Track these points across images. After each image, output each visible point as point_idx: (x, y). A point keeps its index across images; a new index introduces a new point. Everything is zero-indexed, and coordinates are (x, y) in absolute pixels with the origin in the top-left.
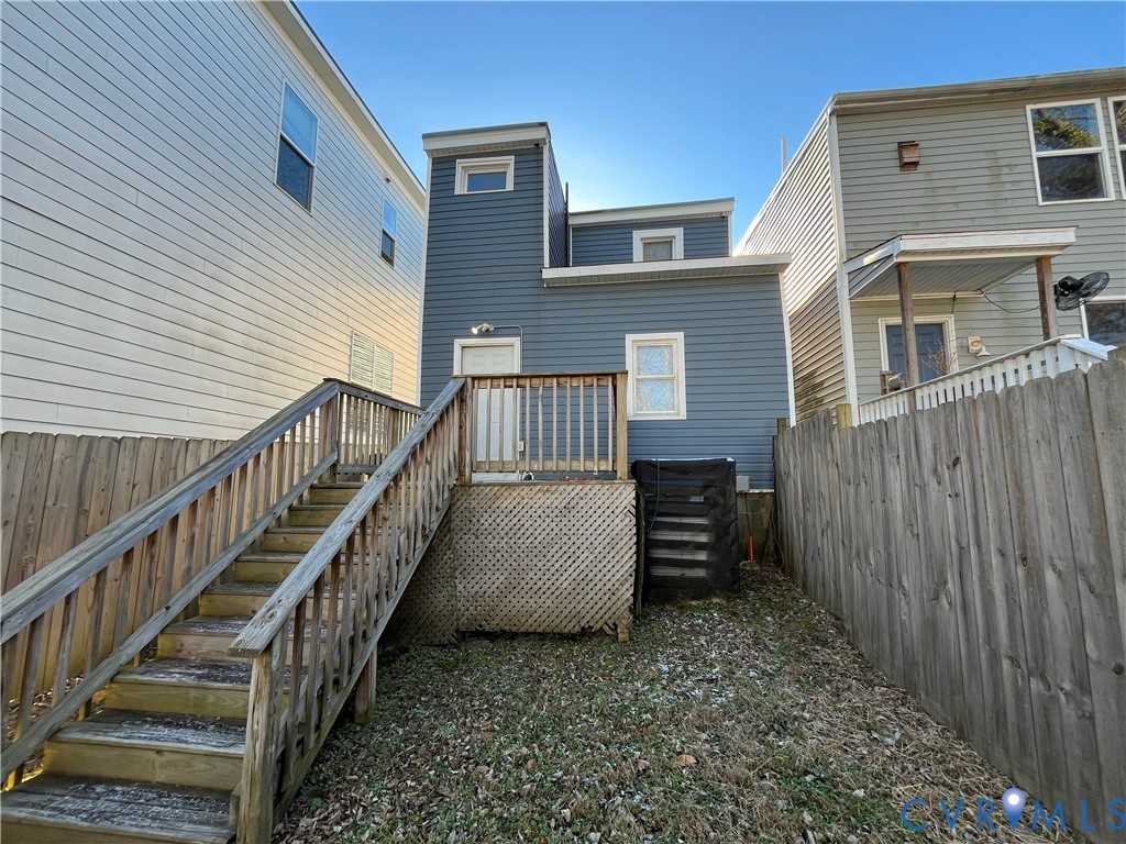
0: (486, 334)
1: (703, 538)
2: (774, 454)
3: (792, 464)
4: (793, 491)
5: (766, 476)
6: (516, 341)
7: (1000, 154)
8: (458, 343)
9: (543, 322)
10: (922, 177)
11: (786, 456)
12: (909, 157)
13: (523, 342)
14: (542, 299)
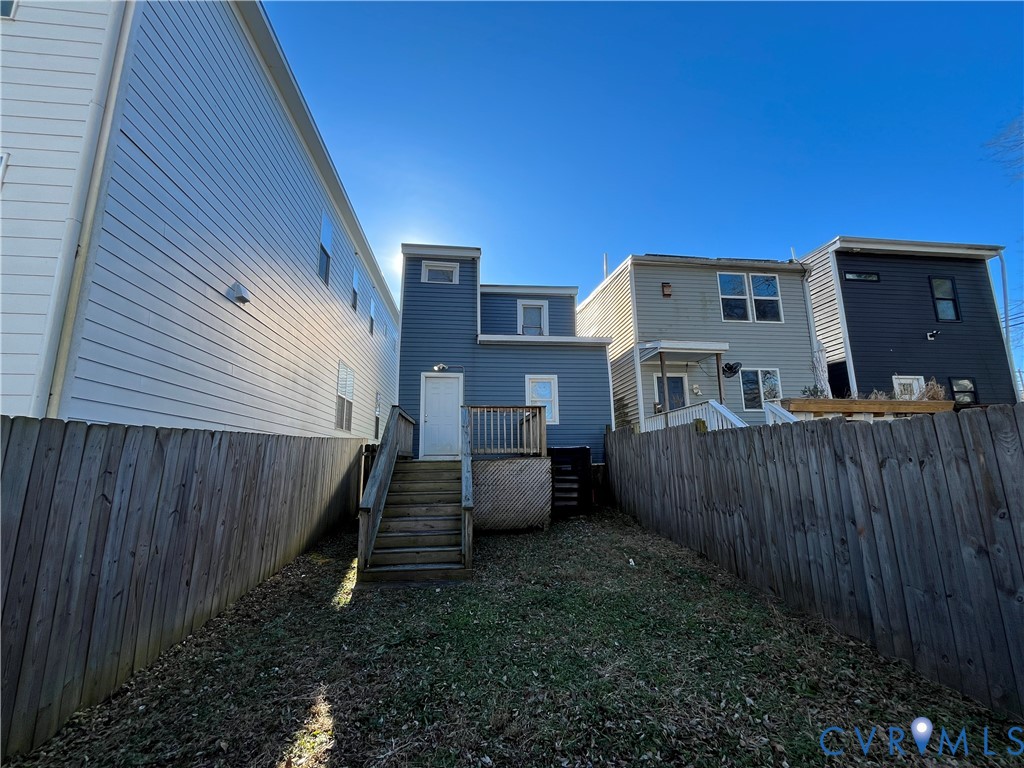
0: (442, 370)
1: (575, 486)
2: (605, 445)
3: (615, 450)
4: (615, 462)
5: (601, 456)
6: (461, 376)
7: (707, 295)
8: (423, 375)
9: (477, 365)
10: (672, 301)
11: (611, 445)
12: (667, 291)
13: (465, 376)
14: (477, 351)
